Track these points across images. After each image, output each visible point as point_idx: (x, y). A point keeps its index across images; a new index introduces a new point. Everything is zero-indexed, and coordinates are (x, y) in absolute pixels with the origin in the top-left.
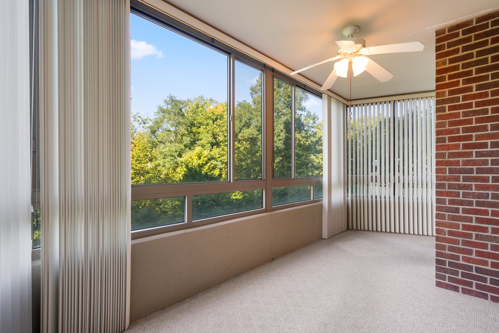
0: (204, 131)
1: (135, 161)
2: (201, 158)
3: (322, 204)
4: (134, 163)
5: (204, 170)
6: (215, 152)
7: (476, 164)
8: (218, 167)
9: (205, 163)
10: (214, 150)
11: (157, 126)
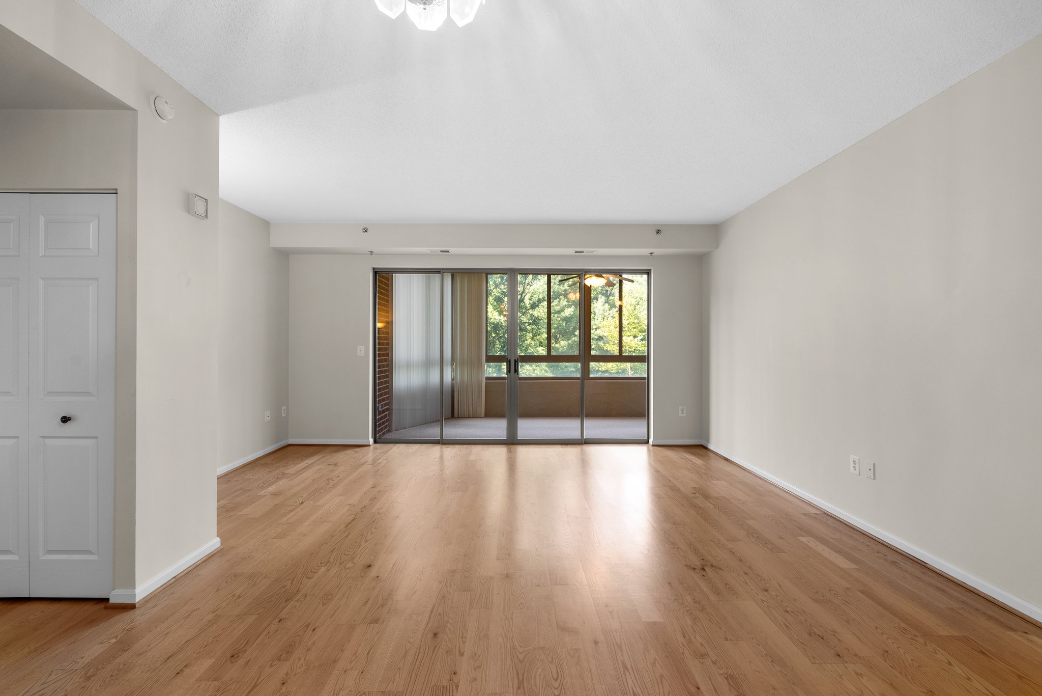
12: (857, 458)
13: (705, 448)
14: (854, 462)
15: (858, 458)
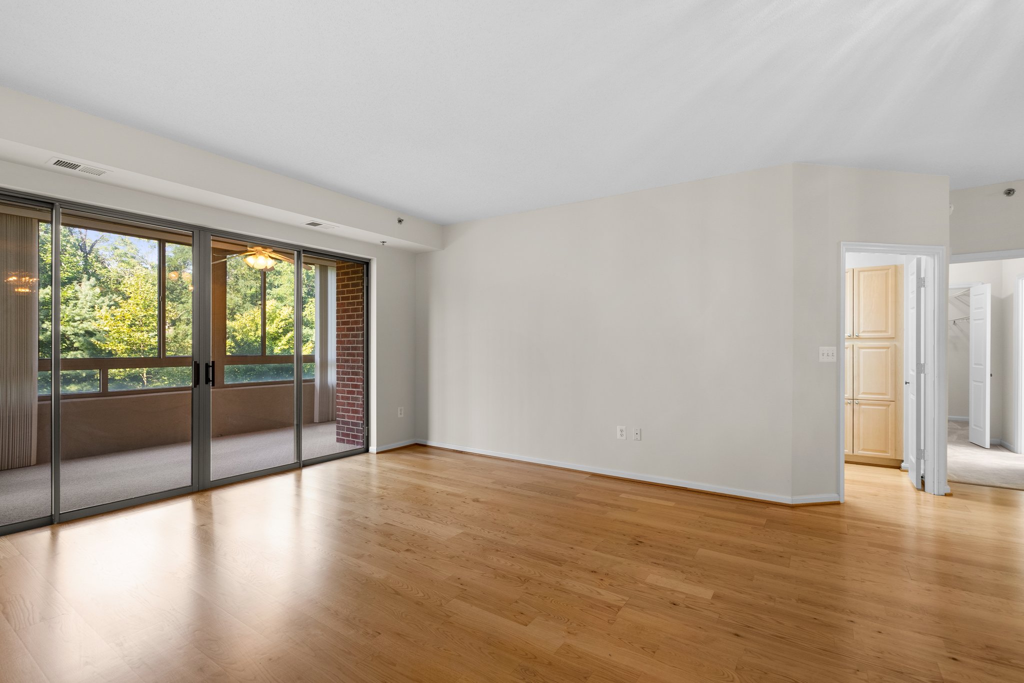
0: (288, 269)
1: (125, 328)
2: (275, 321)
3: (314, 385)
4: (125, 330)
5: (280, 344)
6: (312, 310)
7: (351, 342)
8: (311, 340)
9: (281, 331)
10: (309, 307)
11: (182, 258)
12: (623, 428)
13: (425, 446)
14: (622, 431)
15: (625, 427)
